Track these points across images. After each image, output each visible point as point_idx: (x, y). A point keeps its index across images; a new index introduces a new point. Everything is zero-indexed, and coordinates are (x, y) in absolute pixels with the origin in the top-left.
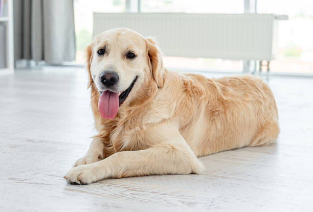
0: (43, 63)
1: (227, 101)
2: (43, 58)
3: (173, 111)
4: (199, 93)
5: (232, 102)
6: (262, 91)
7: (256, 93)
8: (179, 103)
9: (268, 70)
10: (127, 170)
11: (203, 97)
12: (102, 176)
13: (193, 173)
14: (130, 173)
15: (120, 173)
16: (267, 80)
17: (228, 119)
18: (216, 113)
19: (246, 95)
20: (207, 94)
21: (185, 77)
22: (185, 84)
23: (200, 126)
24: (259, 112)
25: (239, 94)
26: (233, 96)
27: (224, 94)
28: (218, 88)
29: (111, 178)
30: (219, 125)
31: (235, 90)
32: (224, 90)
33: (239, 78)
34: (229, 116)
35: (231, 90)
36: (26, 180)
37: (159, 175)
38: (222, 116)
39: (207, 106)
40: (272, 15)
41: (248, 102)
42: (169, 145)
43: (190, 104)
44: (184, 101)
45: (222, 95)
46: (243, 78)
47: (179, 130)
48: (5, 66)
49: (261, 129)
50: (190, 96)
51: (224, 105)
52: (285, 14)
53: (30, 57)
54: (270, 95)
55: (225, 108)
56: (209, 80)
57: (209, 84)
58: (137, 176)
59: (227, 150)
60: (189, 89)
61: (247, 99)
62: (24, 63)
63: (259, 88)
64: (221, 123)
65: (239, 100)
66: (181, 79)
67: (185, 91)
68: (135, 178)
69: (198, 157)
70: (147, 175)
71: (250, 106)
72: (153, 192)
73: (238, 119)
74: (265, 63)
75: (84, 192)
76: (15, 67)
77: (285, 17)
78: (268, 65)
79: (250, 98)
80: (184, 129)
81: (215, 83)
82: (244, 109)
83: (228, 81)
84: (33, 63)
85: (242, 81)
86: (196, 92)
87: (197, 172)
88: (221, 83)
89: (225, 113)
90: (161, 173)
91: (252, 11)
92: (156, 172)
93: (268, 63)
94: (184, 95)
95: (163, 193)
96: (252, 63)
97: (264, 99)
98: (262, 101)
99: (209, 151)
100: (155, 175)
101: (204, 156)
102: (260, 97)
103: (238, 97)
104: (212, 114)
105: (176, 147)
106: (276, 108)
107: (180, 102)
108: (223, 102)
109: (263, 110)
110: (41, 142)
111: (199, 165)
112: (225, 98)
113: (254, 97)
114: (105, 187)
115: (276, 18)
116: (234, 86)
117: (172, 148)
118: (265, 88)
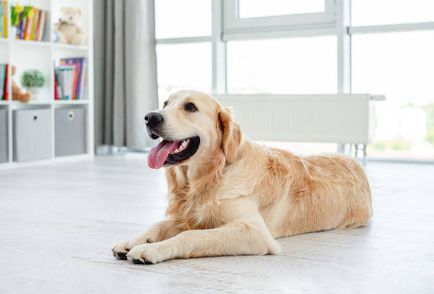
0: (124, 149)
1: (313, 181)
2: (125, 144)
3: (252, 188)
4: (285, 171)
5: (319, 183)
6: (354, 172)
7: (346, 174)
8: (260, 182)
9: (365, 154)
10: (196, 249)
11: (288, 175)
12: (168, 256)
13: (269, 254)
14: (199, 253)
15: (188, 253)
16: (364, 165)
17: (313, 202)
18: (301, 194)
19: (335, 176)
20: (293, 172)
21: (271, 152)
22: (271, 161)
23: (282, 207)
24: (349, 195)
25: (328, 175)
26: (320, 176)
27: (311, 174)
28: (305, 166)
29: (178, 258)
30: (303, 207)
31: (323, 170)
32: (311, 169)
33: (329, 157)
34: (314, 198)
35: (318, 169)
36: (89, 259)
37: (232, 255)
38: (307, 197)
39: (292, 187)
40: (367, 95)
41: (337, 183)
42: (242, 223)
43: (273, 182)
44: (266, 179)
45: (309, 175)
46: (333, 157)
47: (259, 210)
48: (85, 151)
49: (351, 214)
50: (274, 174)
51: (310, 186)
52: (382, 93)
53: (112, 143)
54: (363, 176)
55: (312, 189)
56: (296, 157)
57: (296, 161)
58: (207, 257)
59: (312, 232)
60: (274, 167)
61: (336, 181)
62: (105, 148)
63: (350, 169)
64: (305, 205)
65: (327, 181)
66: (266, 155)
67: (269, 169)
68: (206, 259)
69: (276, 239)
70: (219, 256)
71: (339, 188)
72: (224, 272)
73: (324, 201)
74: (361, 146)
75: (149, 271)
76: (96, 153)
77: (382, 98)
78: (364, 149)
79: (340, 179)
80: (265, 208)
81: (303, 161)
82: (332, 192)
83: (316, 159)
84: (115, 149)
85: (331, 161)
86: (282, 170)
87: (275, 252)
88: (308, 161)
89: (311, 195)
90: (234, 253)
91: (346, 90)
92: (228, 253)
93: (365, 147)
94: (268, 172)
95: (234, 272)
96: (347, 146)
97: (355, 180)
98: (353, 183)
99: (289, 232)
100: (228, 255)
101: (284, 237)
102: (351, 179)
103: (326, 177)
104: (297, 194)
105: (250, 225)
106: (369, 190)
107: (261, 179)
108: (309, 182)
109: (355, 193)
110: (112, 222)
111: (276, 246)
112: (312, 178)
113: (344, 179)
114: (173, 267)
115: (372, 98)
116: (323, 165)
117: (246, 226)
118: (357, 169)
